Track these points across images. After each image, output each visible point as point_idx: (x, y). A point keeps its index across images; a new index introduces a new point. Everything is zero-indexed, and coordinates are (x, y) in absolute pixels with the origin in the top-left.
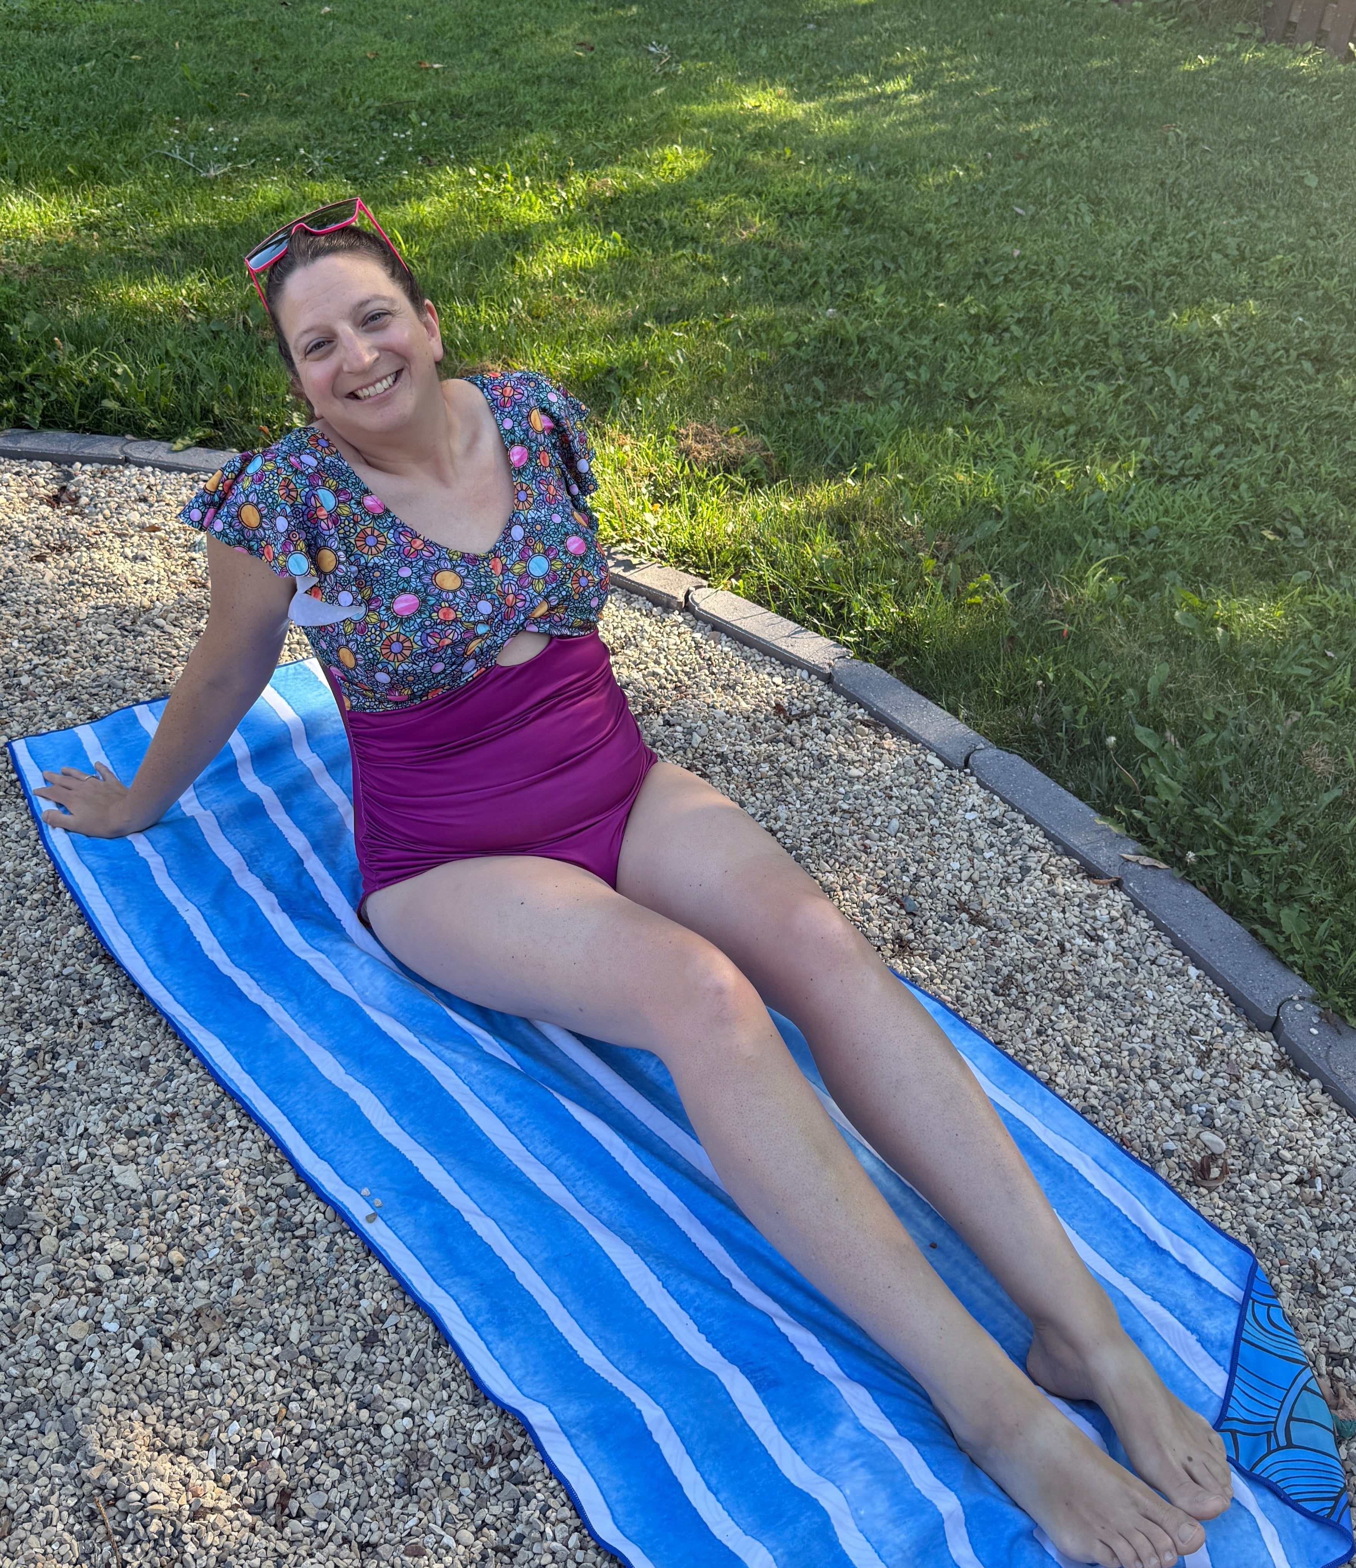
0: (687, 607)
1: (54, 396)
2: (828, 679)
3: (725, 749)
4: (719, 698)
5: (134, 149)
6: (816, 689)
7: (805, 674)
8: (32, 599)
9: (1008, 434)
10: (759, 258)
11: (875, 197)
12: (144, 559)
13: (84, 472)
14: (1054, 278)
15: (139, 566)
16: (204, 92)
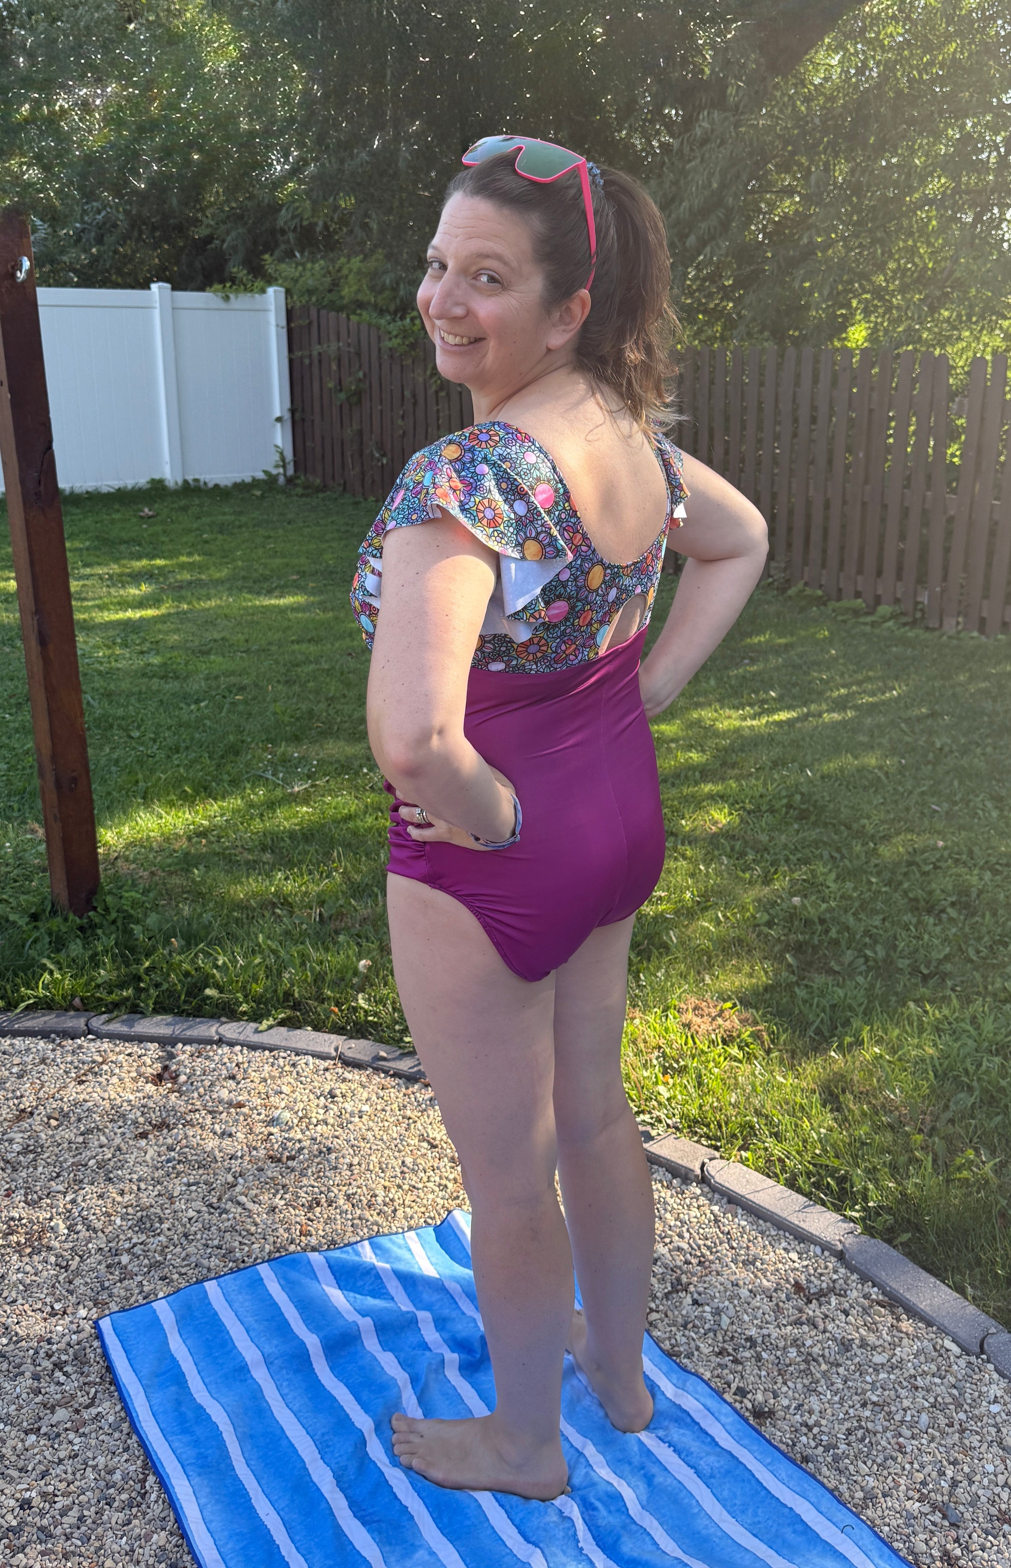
0: (704, 1180)
1: (165, 986)
2: (840, 1256)
3: (753, 1332)
4: (742, 1274)
5: (236, 770)
6: (830, 1265)
7: (818, 1250)
8: (135, 1177)
9: (962, 1008)
10: (728, 849)
11: (814, 798)
12: (230, 1135)
13: (184, 1052)
14: (975, 865)
15: (227, 1141)
16: (291, 724)
